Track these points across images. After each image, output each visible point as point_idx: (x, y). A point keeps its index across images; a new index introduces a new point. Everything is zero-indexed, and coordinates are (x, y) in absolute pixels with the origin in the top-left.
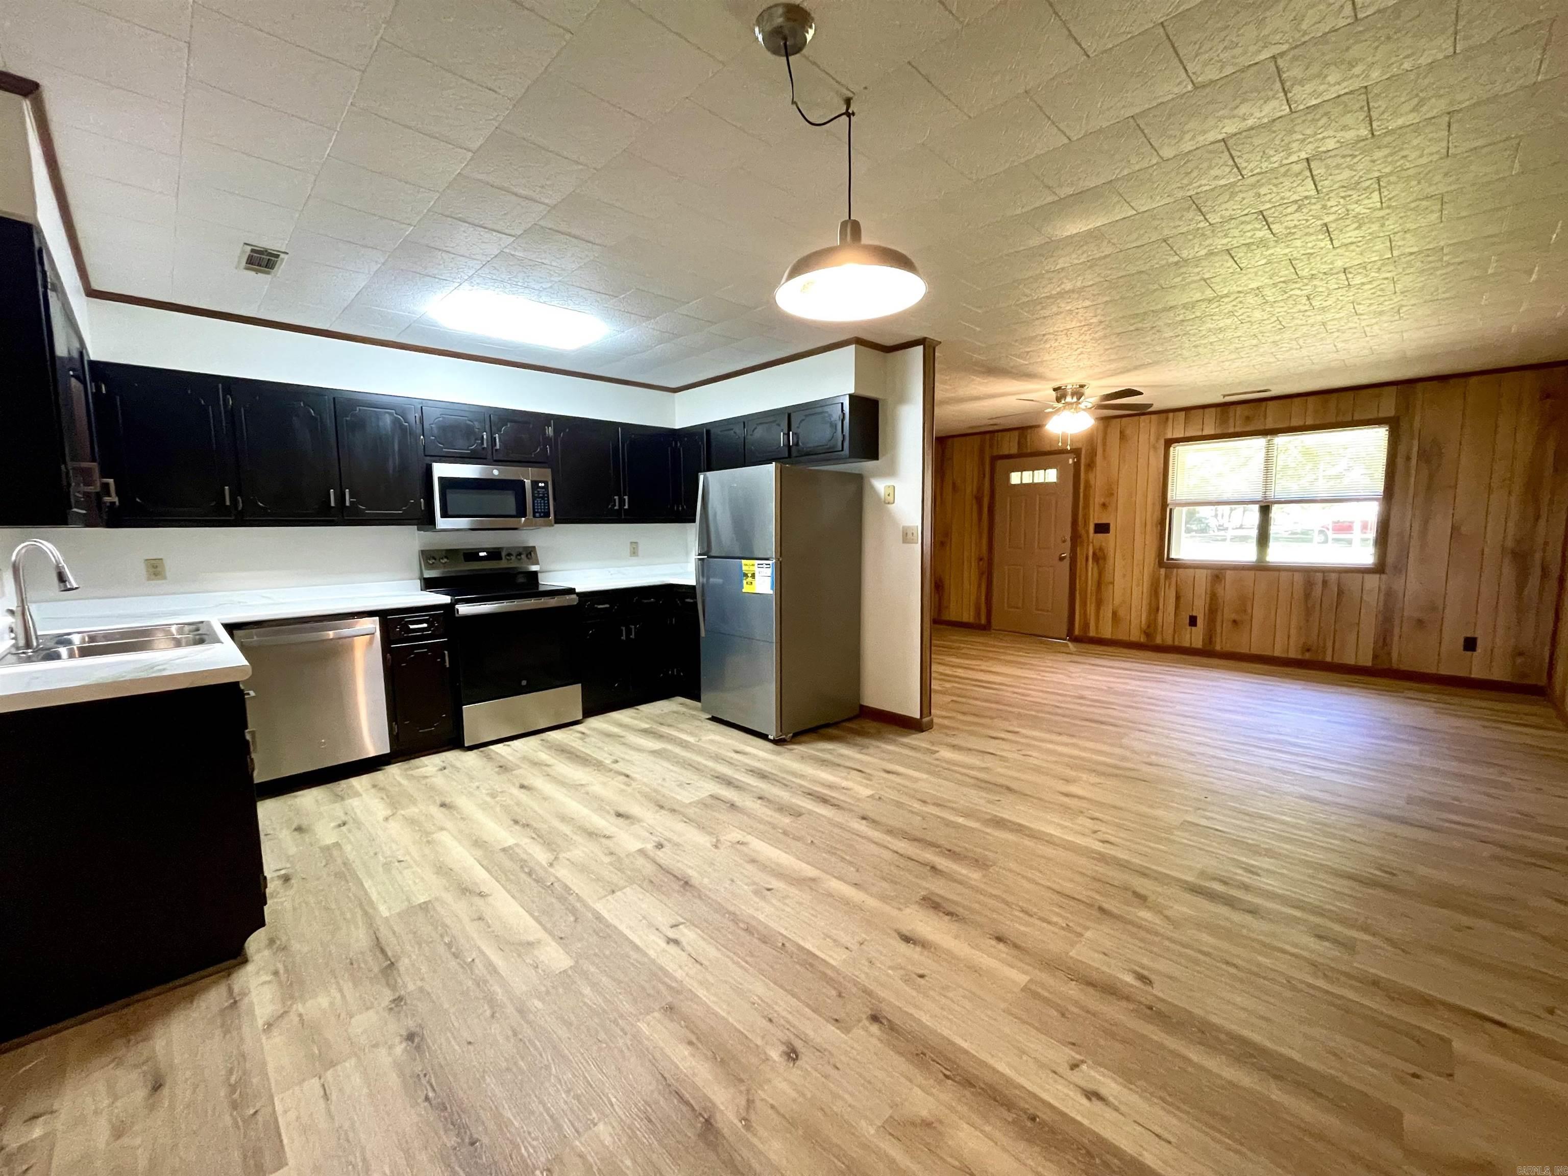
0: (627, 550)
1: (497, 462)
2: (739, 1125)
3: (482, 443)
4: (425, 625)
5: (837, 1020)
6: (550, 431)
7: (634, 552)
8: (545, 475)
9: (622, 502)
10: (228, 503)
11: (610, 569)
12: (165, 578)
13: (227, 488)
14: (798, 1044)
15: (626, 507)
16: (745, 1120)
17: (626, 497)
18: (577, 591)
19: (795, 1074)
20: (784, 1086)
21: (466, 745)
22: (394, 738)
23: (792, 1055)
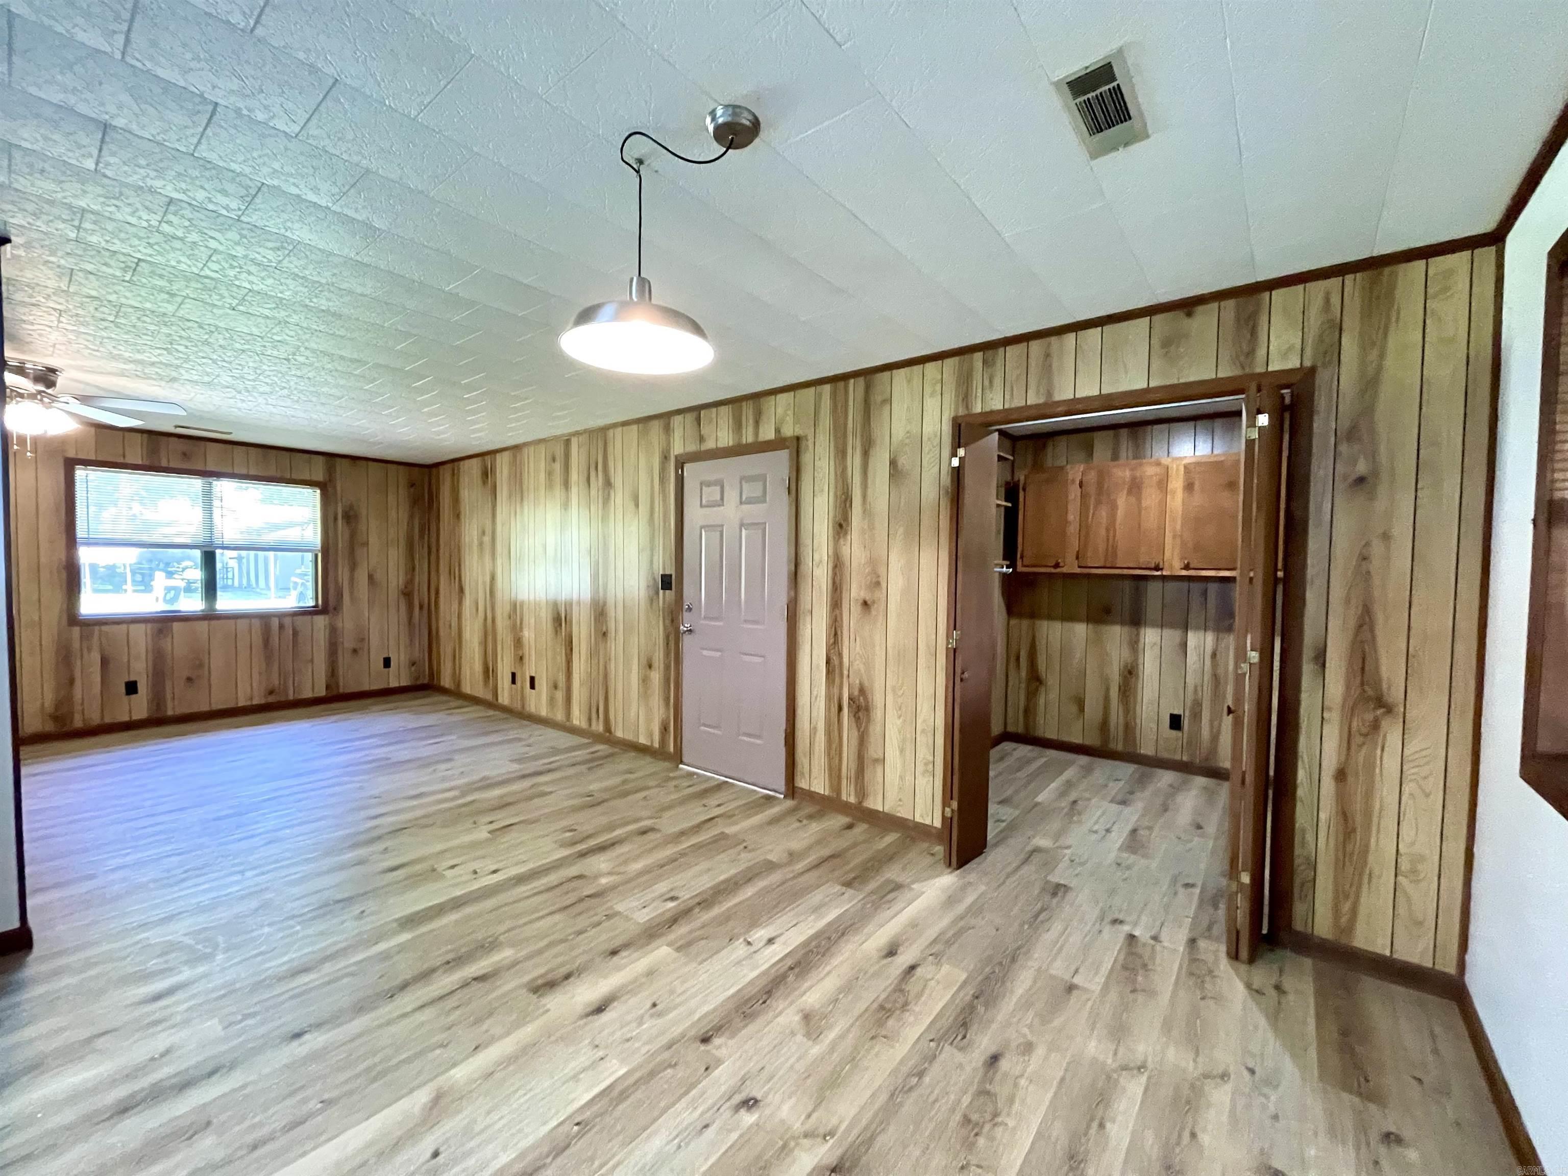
2: (831, 1141)
5: (707, 1069)
14: (738, 1098)
16: (825, 1137)
19: (774, 1099)
20: (786, 1108)
23: (750, 1103)
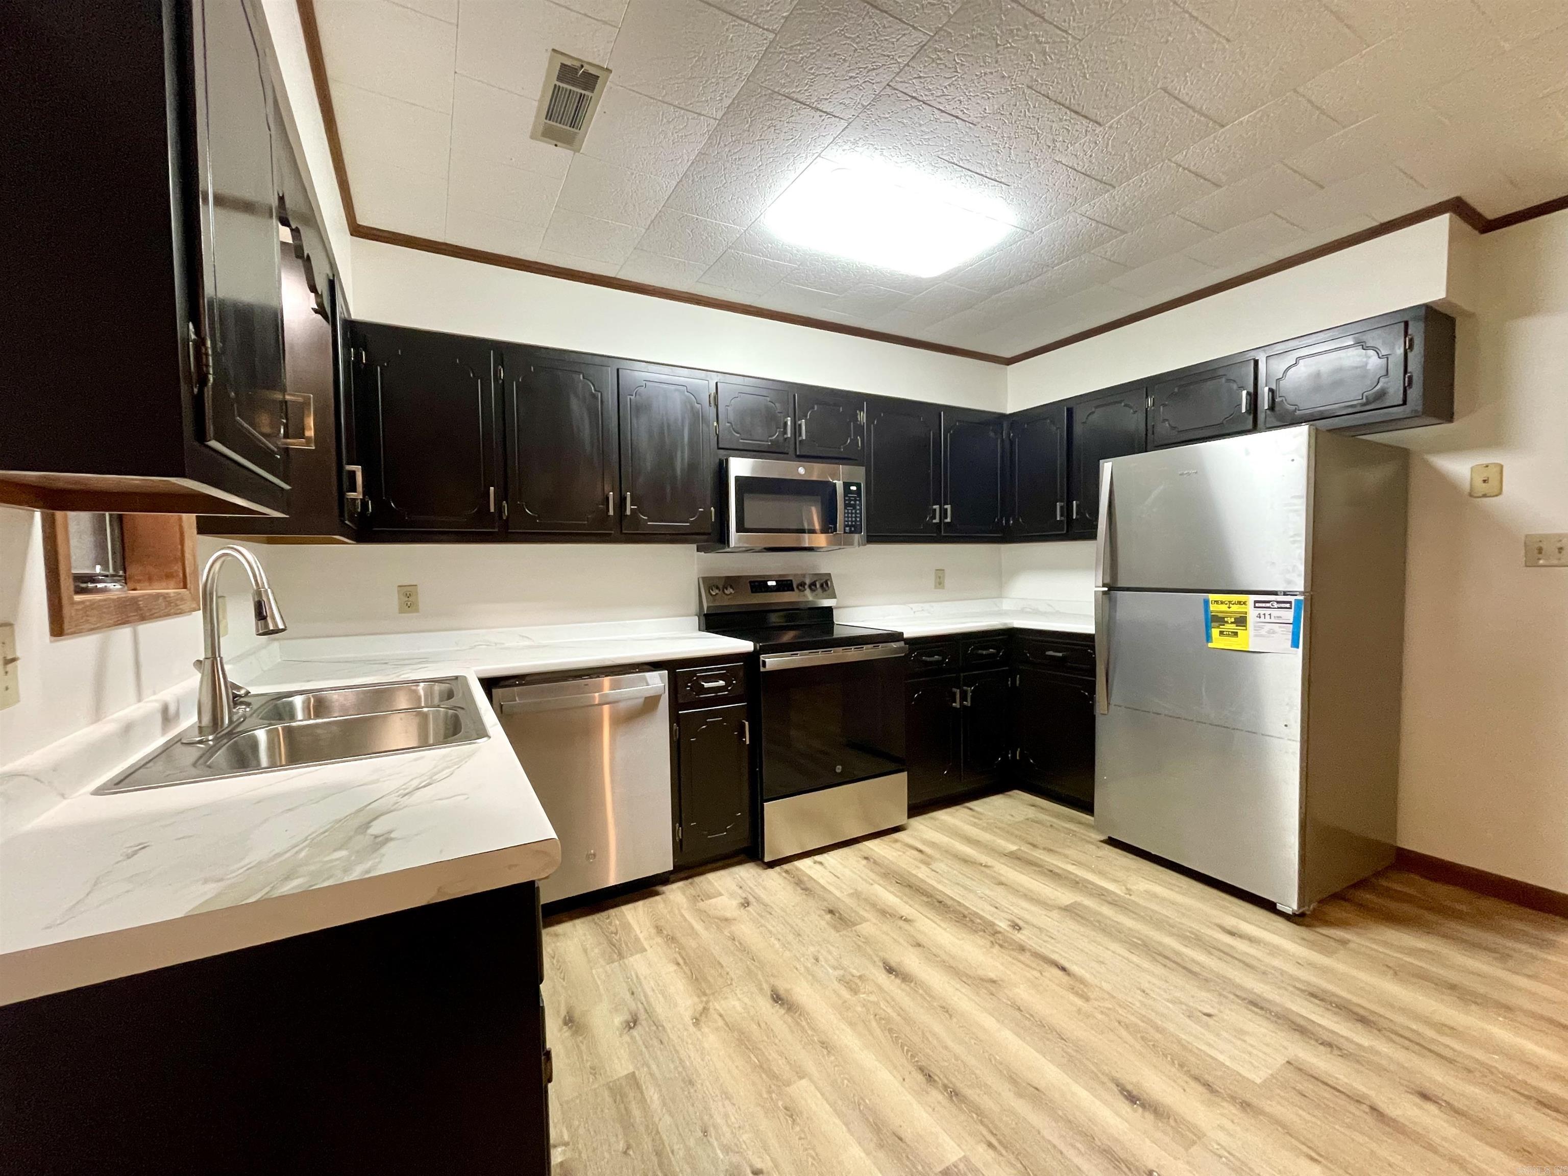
0: (931, 581)
1: (802, 457)
3: (785, 432)
4: (722, 683)
6: (862, 417)
7: (940, 583)
8: (858, 474)
9: (944, 513)
10: (492, 510)
11: (911, 605)
12: (417, 611)
13: (492, 488)
15: (948, 520)
17: (948, 507)
18: (905, 636)
21: (767, 859)
22: (678, 847)
